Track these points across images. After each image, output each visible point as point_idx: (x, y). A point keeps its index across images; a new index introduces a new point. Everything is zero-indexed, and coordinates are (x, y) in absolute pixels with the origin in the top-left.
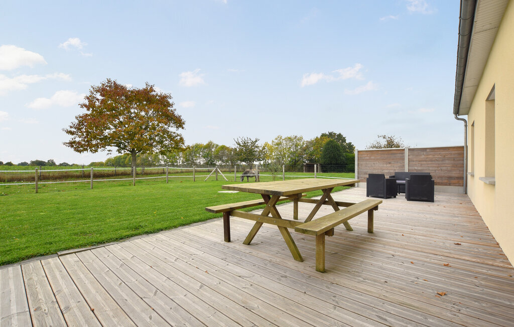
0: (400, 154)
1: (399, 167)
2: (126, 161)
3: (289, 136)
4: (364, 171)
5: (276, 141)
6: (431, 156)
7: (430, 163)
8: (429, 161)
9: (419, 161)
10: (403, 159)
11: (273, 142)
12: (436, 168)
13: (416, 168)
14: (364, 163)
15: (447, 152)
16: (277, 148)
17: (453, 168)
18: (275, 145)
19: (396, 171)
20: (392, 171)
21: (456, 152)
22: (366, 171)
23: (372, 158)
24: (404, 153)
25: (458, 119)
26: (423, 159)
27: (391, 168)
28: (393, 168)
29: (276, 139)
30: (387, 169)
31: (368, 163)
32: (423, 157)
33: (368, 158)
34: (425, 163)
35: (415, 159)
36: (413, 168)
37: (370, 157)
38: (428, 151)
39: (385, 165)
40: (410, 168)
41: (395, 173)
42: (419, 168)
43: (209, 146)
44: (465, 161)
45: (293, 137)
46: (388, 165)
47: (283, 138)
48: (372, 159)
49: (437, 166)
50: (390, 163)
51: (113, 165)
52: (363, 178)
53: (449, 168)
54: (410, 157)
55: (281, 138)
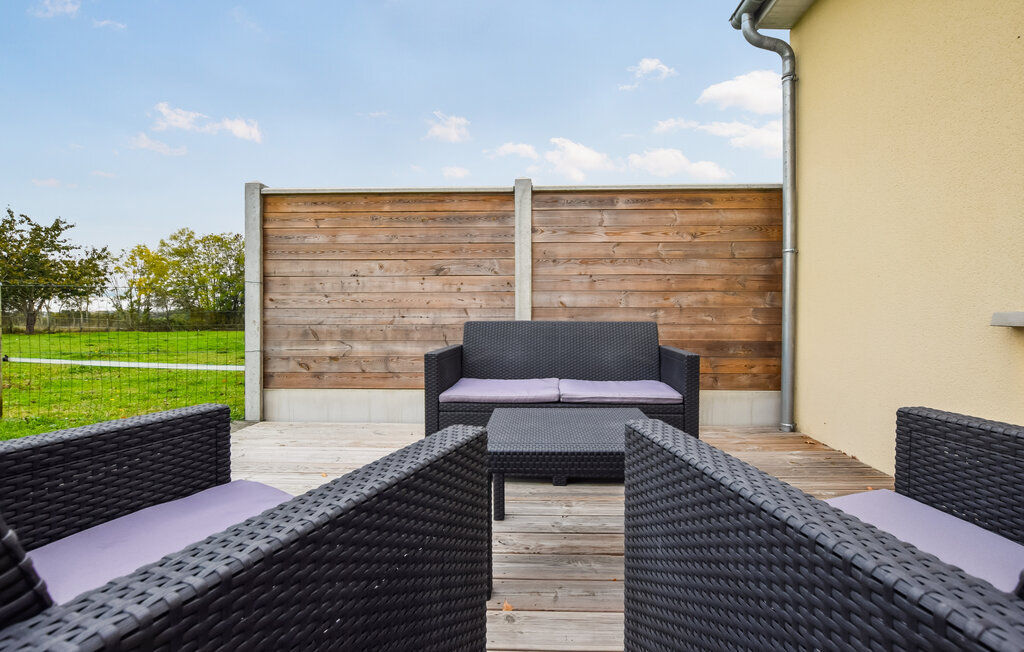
0: (488, 218)
1: (486, 292)
3: (217, 233)
4: (302, 318)
5: (176, 245)
6: (634, 236)
7: (630, 269)
8: (626, 260)
9: (585, 261)
10: (508, 250)
11: (163, 244)
12: (659, 301)
13: (567, 299)
14: (303, 268)
15: (703, 217)
16: (178, 265)
17: (729, 299)
18: (171, 254)
19: (474, 317)
20: (451, 318)
21: (740, 216)
22: (312, 318)
23: (347, 238)
24: (510, 215)
25: (759, 43)
26: (601, 251)
27: (446, 300)
28: (455, 301)
29: (175, 238)
30: (428, 307)
31: (320, 268)
32: (600, 236)
33: (321, 239)
34: (609, 270)
35: (562, 251)
36: (554, 299)
37: (334, 232)
38: (621, 205)
39: (415, 285)
40: (543, 299)
41: (469, 326)
42: (584, 300)
44: (788, 258)
45: (229, 237)
46: (433, 284)
47: (198, 236)
48: (342, 248)
49: (663, 286)
50: (439, 272)
52: (293, 366)
53: (711, 297)
54: (539, 238)
55: (190, 237)
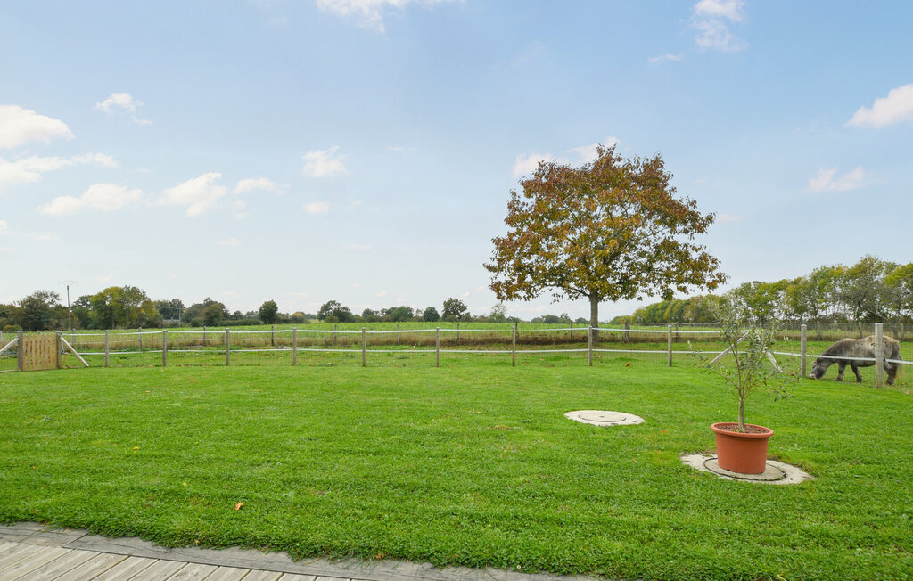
2: (666, 313)
43: (865, 269)
51: (645, 323)
